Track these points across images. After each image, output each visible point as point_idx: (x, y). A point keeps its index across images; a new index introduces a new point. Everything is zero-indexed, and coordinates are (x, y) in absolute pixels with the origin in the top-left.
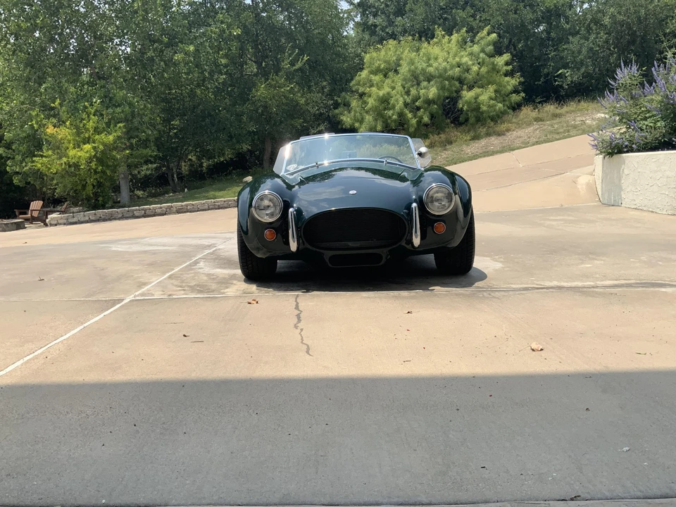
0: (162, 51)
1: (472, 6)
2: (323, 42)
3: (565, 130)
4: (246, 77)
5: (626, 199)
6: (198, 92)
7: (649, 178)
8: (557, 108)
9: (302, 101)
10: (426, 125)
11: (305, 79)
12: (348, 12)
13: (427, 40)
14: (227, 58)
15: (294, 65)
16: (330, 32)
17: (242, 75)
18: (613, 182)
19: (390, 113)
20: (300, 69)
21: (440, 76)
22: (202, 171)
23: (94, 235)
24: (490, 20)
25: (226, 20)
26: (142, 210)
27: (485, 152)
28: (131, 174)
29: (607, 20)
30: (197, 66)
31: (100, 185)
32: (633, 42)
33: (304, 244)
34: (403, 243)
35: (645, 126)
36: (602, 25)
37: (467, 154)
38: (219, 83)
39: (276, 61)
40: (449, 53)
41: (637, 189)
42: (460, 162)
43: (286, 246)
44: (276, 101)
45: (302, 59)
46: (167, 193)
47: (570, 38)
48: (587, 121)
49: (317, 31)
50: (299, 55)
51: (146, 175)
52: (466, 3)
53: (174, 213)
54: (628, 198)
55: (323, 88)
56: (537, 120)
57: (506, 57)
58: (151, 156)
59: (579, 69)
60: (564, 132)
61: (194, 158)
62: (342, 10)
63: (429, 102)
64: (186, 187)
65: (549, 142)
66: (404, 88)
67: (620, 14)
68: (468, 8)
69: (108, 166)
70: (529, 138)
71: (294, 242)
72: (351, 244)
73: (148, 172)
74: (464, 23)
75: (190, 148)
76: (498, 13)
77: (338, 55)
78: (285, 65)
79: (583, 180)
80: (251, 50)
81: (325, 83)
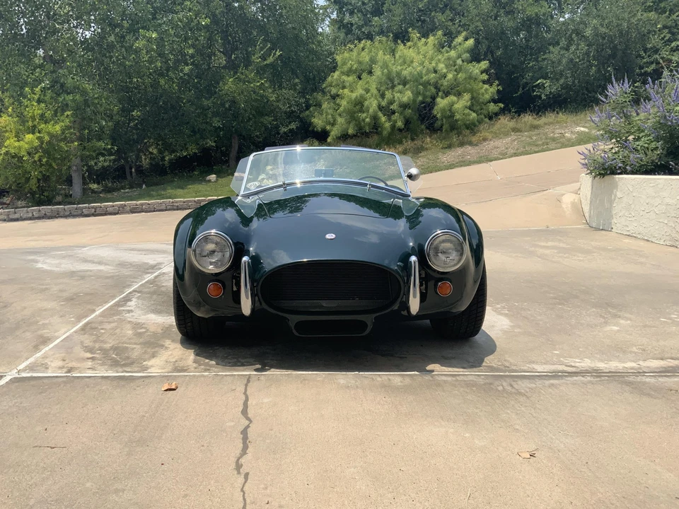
0: (123, 37)
1: (452, 9)
2: (296, 37)
3: (543, 143)
4: (214, 69)
5: (618, 225)
6: (162, 82)
7: (645, 204)
8: (535, 119)
9: (273, 98)
10: (400, 130)
11: (276, 75)
12: (325, 8)
13: (403, 42)
14: (194, 48)
15: (265, 60)
16: (304, 27)
17: (209, 68)
18: (603, 204)
19: (365, 115)
20: (272, 65)
21: (416, 80)
22: (164, 165)
23: (30, 238)
24: (469, 25)
25: (195, 8)
26: (93, 207)
27: (462, 161)
28: (87, 165)
29: (588, 32)
30: (160, 55)
31: (46, 178)
32: (613, 56)
33: (261, 304)
34: (396, 307)
35: (639, 147)
36: (583, 36)
37: (443, 163)
38: (184, 74)
39: (246, 54)
40: (425, 57)
41: (630, 214)
42: (436, 171)
43: (237, 306)
44: (245, 96)
45: (275, 54)
46: (123, 188)
47: (551, 48)
48: (567, 135)
49: (290, 25)
50: (271, 49)
51: (103, 167)
52: (446, 6)
53: (128, 213)
54: (619, 223)
55: (296, 85)
56: (515, 130)
57: (484, 64)
58: (104, 149)
59: (557, 80)
60: (543, 144)
61: (155, 151)
62: (317, 5)
63: (404, 106)
64: (144, 182)
65: (527, 154)
66: (379, 91)
67: (602, 26)
68: (448, 12)
69: (54, 159)
70: (507, 149)
71: (248, 298)
72: (325, 303)
73: (106, 164)
74: (442, 26)
75: (152, 140)
76: (477, 18)
77: (312, 51)
78: (256, 59)
79: (568, 199)
80: (220, 41)
81: (297, 80)
